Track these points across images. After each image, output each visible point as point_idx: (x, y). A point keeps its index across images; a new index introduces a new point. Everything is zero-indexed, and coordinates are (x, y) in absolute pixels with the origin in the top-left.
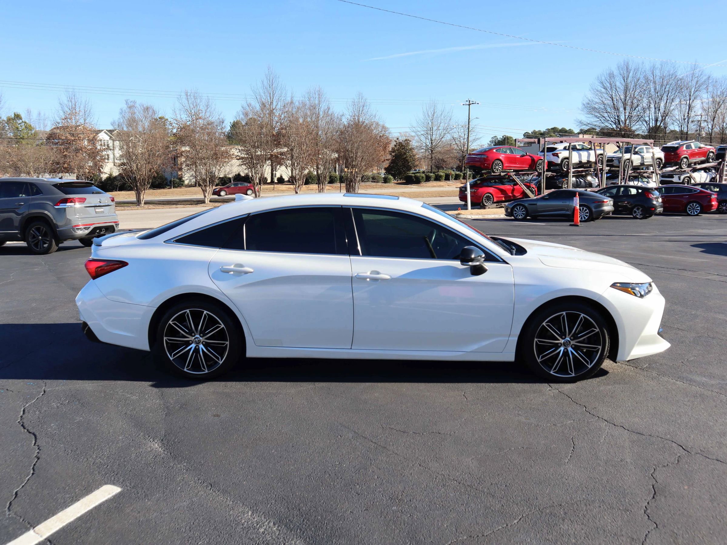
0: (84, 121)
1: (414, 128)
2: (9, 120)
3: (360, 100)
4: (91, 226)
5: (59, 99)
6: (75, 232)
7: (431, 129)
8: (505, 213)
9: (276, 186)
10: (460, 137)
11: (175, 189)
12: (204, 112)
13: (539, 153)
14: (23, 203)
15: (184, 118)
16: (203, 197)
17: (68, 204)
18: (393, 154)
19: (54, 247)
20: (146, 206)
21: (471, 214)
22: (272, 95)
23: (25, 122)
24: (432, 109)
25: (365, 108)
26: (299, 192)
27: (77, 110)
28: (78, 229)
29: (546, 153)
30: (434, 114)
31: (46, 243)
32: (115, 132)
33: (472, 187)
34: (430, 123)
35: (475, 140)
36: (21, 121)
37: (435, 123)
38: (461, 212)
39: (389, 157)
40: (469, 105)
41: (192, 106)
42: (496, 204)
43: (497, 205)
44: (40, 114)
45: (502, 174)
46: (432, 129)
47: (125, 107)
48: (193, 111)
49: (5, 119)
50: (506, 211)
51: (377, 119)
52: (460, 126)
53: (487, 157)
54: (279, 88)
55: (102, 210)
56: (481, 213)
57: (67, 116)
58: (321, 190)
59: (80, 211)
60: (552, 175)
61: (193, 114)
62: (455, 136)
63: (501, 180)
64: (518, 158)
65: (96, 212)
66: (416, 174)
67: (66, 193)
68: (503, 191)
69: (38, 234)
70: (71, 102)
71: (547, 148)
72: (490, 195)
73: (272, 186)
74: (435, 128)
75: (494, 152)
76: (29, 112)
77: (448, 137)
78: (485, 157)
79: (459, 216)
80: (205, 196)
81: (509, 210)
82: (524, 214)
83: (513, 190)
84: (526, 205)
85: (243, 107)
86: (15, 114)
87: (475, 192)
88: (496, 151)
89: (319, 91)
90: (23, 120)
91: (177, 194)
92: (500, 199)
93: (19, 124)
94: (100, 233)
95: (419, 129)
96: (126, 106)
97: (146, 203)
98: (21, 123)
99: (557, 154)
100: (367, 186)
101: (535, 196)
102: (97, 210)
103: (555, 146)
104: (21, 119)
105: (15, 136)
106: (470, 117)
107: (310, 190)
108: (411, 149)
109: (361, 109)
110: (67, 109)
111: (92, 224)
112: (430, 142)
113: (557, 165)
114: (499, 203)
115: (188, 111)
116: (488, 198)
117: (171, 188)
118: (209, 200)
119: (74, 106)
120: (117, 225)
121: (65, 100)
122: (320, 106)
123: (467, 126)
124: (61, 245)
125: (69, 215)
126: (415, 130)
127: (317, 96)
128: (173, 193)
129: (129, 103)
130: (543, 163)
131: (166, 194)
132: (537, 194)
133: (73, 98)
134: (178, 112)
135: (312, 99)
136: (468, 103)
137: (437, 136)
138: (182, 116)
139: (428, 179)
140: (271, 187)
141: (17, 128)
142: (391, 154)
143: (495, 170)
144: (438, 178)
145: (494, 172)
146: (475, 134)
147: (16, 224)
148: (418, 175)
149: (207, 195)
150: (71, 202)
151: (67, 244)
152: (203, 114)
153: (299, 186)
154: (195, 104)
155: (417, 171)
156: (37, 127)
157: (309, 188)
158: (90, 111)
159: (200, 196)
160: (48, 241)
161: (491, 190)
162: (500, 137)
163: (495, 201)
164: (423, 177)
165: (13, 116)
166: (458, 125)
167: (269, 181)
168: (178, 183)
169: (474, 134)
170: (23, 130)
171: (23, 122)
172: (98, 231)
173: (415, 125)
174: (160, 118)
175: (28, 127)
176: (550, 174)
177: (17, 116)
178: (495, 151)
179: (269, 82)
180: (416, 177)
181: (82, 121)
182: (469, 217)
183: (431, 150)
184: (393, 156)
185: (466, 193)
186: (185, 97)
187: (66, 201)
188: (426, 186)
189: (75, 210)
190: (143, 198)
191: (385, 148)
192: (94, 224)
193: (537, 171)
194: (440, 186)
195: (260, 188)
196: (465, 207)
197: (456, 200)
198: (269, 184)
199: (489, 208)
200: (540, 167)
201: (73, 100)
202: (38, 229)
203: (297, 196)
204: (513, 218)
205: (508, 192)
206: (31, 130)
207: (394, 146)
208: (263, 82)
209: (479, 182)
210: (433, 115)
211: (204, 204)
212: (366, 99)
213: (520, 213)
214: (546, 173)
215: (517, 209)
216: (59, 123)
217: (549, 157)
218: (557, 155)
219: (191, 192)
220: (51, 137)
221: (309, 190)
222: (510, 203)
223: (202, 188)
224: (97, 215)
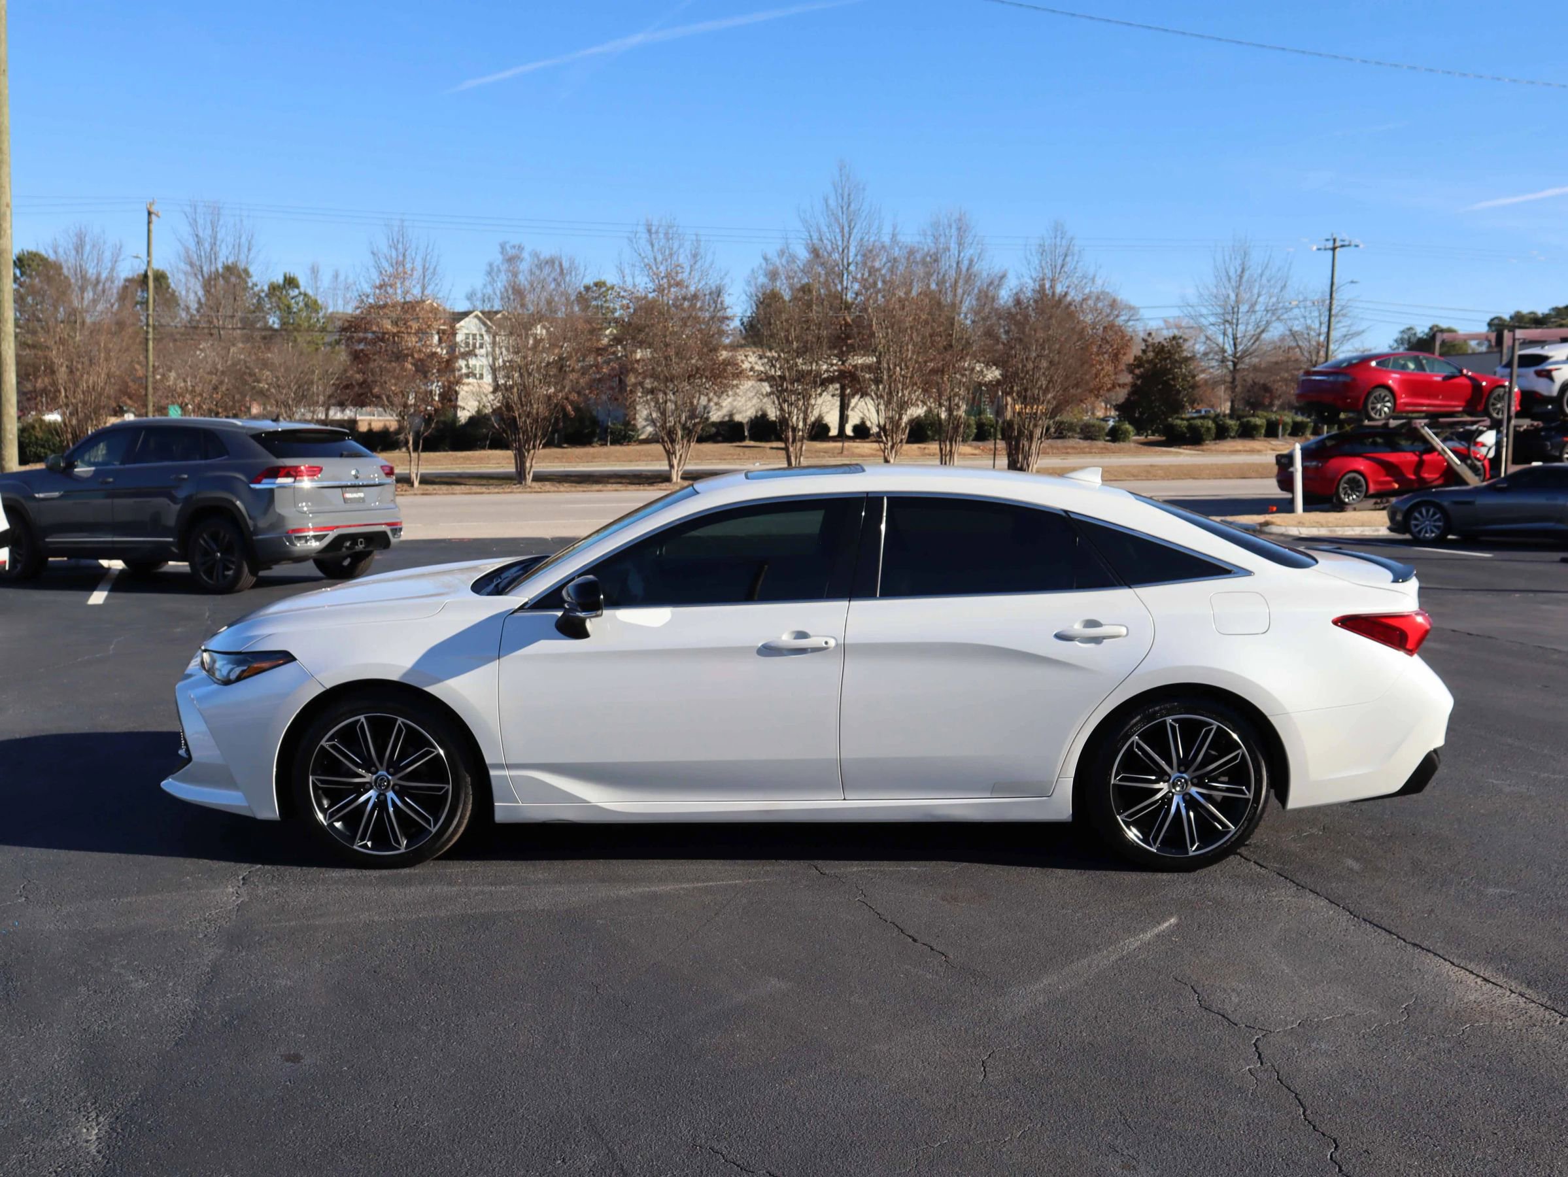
0: (420, 290)
1: (1190, 309)
2: (274, 288)
3: (1058, 239)
4: (330, 533)
5: (371, 243)
6: (292, 544)
7: (1235, 311)
8: (1388, 523)
9: (847, 444)
10: (1308, 328)
11: (618, 448)
12: (688, 270)
13: (1499, 369)
14: (186, 476)
15: (642, 284)
16: (667, 468)
17: (281, 480)
18: (1137, 371)
19: (247, 578)
20: (536, 485)
21: (1301, 524)
22: (846, 229)
23: (305, 295)
24: (1239, 261)
25: (1068, 259)
26: (892, 461)
27: (408, 266)
28: (299, 538)
29: (1516, 370)
30: (1243, 271)
31: (229, 569)
32: (499, 316)
33: (1307, 454)
34: (1233, 296)
35: (1346, 337)
36: (296, 292)
37: (1245, 296)
38: (1274, 520)
39: (1127, 378)
40: (1334, 249)
41: (660, 258)
42: (1373, 501)
43: (1376, 503)
44: (336, 276)
45: (1393, 423)
46: (1236, 309)
47: (498, 259)
48: (662, 268)
49: (266, 288)
50: (1392, 518)
51: (1097, 288)
52: (1309, 303)
53: (1354, 380)
54: (864, 214)
55: (361, 495)
56: (1327, 522)
57: (386, 279)
58: (945, 458)
59: (308, 496)
60: (1532, 425)
61: (663, 275)
62: (1295, 328)
63: (1390, 438)
64: (1437, 382)
65: (345, 500)
66: (1192, 421)
67: (280, 455)
68: (1391, 469)
69: (215, 547)
70: (397, 249)
71: (1521, 357)
72: (1360, 478)
73: (839, 444)
74: (1244, 308)
75: (1370, 367)
76: (314, 271)
77: (1275, 332)
78: (1348, 379)
79: (1267, 529)
80: (671, 466)
81: (1399, 517)
82: (1438, 527)
83: (1420, 464)
84: (1446, 504)
85: (765, 259)
86: (285, 277)
87: (1317, 468)
88: (1378, 364)
89: (960, 220)
90: (302, 289)
91: (618, 460)
92: (1387, 487)
93: (293, 298)
94: (354, 548)
95: (1204, 311)
96: (500, 257)
97: (539, 478)
98: (296, 296)
99: (1550, 371)
100: (1066, 448)
101: (1483, 481)
102: (348, 495)
103: (1546, 351)
104: (297, 287)
105: (284, 324)
106: (1336, 280)
107: (929, 455)
108: (1187, 360)
109: (1059, 262)
110: (386, 265)
111: (332, 528)
112: (1232, 342)
113: (1550, 400)
114: (1380, 497)
115: (650, 268)
116: (1354, 486)
117: (606, 445)
118: (680, 474)
119: (401, 258)
120: (397, 530)
121: (383, 246)
122: (962, 255)
123: (1328, 302)
124: (262, 573)
125: (282, 507)
126: (1193, 313)
127: (954, 231)
128: (607, 457)
129: (508, 249)
130: (1506, 396)
131: (593, 459)
132: (1488, 476)
133: (401, 240)
134: (627, 271)
135: (942, 240)
136: (1330, 245)
137: (1250, 327)
138: (638, 280)
139: (1222, 433)
140: (835, 448)
141: (289, 307)
142: (1131, 372)
143: (1373, 414)
144: (1247, 432)
145: (1371, 419)
146: (1349, 322)
147: (171, 521)
148: (1198, 422)
149: (675, 462)
150: (287, 475)
151: (279, 570)
152: (685, 275)
153: (892, 447)
154: (667, 253)
155: (1203, 413)
156: (330, 302)
157: (927, 451)
158: (435, 269)
159: (663, 466)
160: (233, 563)
161: (1361, 465)
162: (1422, 330)
163: (1371, 491)
164: (1208, 429)
165: (281, 281)
166: (1305, 300)
167: (834, 432)
168: (623, 435)
169: (1346, 322)
170: (300, 310)
171: (300, 293)
172: (348, 544)
173: (1193, 300)
174: (596, 284)
175: (312, 305)
176: (1525, 424)
177: (291, 282)
178: (1373, 364)
179: (840, 200)
180: (1192, 428)
181: (416, 292)
182: (1294, 531)
183: (1233, 361)
184: (1138, 377)
185: (1291, 469)
186: (645, 236)
187: (275, 472)
188: (1217, 451)
189: (296, 492)
190: (531, 466)
191: (1116, 357)
192: (337, 527)
193: (1490, 416)
194: (1252, 451)
195: (801, 447)
196: (1287, 506)
197: (1269, 488)
198: (834, 439)
199: (1355, 509)
200: (1499, 406)
201: (400, 246)
202: (215, 537)
203: (886, 469)
204: (1408, 536)
205: (1405, 471)
206: (317, 312)
207: (1139, 353)
208: (826, 201)
209: (1329, 443)
210: (1241, 277)
211: (668, 484)
212: (1072, 239)
213: (1429, 526)
214: (1513, 422)
215: (1421, 513)
216: (368, 296)
217: (1529, 379)
218: (1548, 375)
219: (649, 455)
220: (352, 328)
221: (924, 455)
222: (1401, 498)
223: (664, 447)
224: (348, 507)
